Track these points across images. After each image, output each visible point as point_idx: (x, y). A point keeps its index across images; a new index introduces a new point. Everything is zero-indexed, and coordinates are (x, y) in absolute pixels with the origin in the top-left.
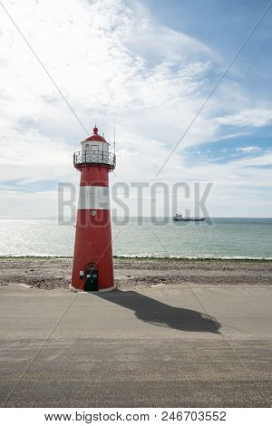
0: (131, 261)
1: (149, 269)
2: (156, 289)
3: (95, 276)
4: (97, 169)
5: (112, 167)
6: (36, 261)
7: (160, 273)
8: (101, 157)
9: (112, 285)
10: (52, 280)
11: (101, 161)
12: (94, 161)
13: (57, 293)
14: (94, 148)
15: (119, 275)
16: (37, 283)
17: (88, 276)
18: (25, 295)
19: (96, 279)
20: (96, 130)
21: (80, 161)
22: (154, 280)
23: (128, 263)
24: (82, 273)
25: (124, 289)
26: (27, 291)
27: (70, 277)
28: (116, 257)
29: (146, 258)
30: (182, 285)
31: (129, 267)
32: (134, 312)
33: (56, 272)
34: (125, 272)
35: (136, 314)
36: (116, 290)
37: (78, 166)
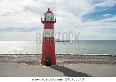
0: (62, 56)
1: (68, 58)
2: (71, 65)
3: (49, 61)
4: (50, 23)
5: (54, 22)
6: (29, 56)
7: (72, 60)
9: (55, 64)
10: (34, 62)
11: (51, 20)
12: (48, 20)
13: (36, 66)
14: (49, 16)
15: (57, 61)
16: (29, 63)
17: (47, 61)
18: (25, 67)
19: (50, 62)
20: (49, 9)
21: (43, 20)
22: (70, 62)
23: (61, 56)
24: (45, 60)
25: (60, 65)
26: (26, 66)
27: (41, 61)
28: (56, 54)
29: (67, 55)
30: (81, 64)
31: (61, 58)
32: (63, 73)
33: (36, 59)
34: (60, 59)
35: (64, 74)
36: (57, 66)
37: (43, 22)
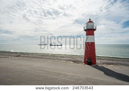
0: (101, 58)
1: (107, 60)
2: (110, 66)
3: (90, 61)
4: (91, 31)
5: (95, 30)
6: (74, 56)
7: (111, 62)
8: (92, 27)
9: (96, 64)
10: (78, 61)
11: (92, 28)
12: (90, 28)
13: (80, 65)
14: (89, 25)
15: (98, 61)
16: (75, 62)
17: (89, 61)
18: (71, 65)
19: (91, 62)
20: (90, 19)
21: (86, 29)
22: (109, 64)
24: (87, 60)
25: (100, 66)
26: (72, 63)
27: (83, 61)
28: (96, 56)
29: (106, 57)
30: (120, 66)
31: (101, 59)
32: (103, 72)
33: (79, 59)
34: (100, 61)
35: (104, 73)
36: (97, 66)
37: (85, 30)
